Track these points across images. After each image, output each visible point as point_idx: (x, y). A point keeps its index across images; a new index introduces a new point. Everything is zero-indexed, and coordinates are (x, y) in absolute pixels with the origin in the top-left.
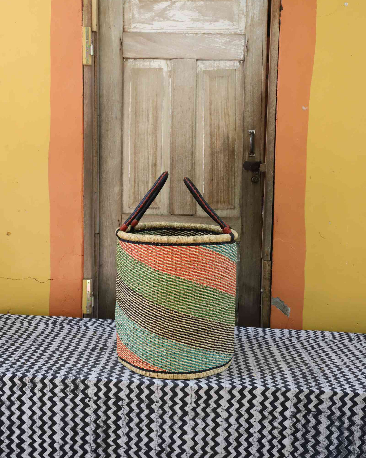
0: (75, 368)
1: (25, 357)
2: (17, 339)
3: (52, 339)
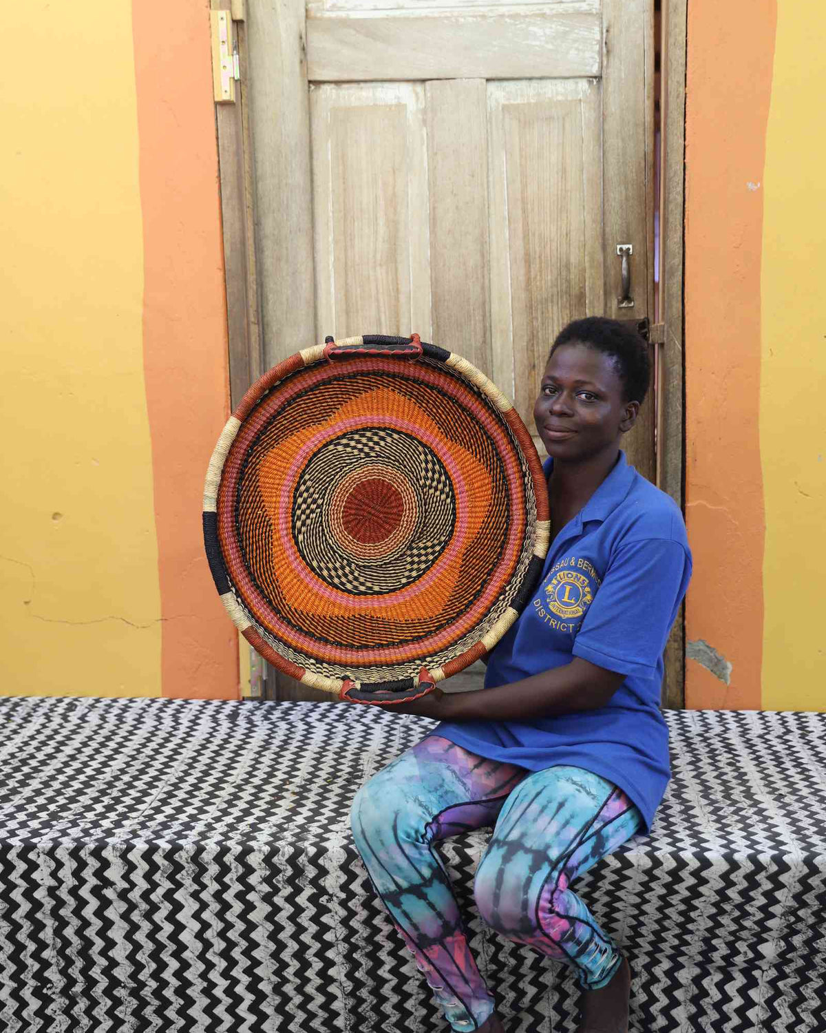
0: (291, 825)
1: (175, 802)
2: (152, 758)
3: (232, 755)
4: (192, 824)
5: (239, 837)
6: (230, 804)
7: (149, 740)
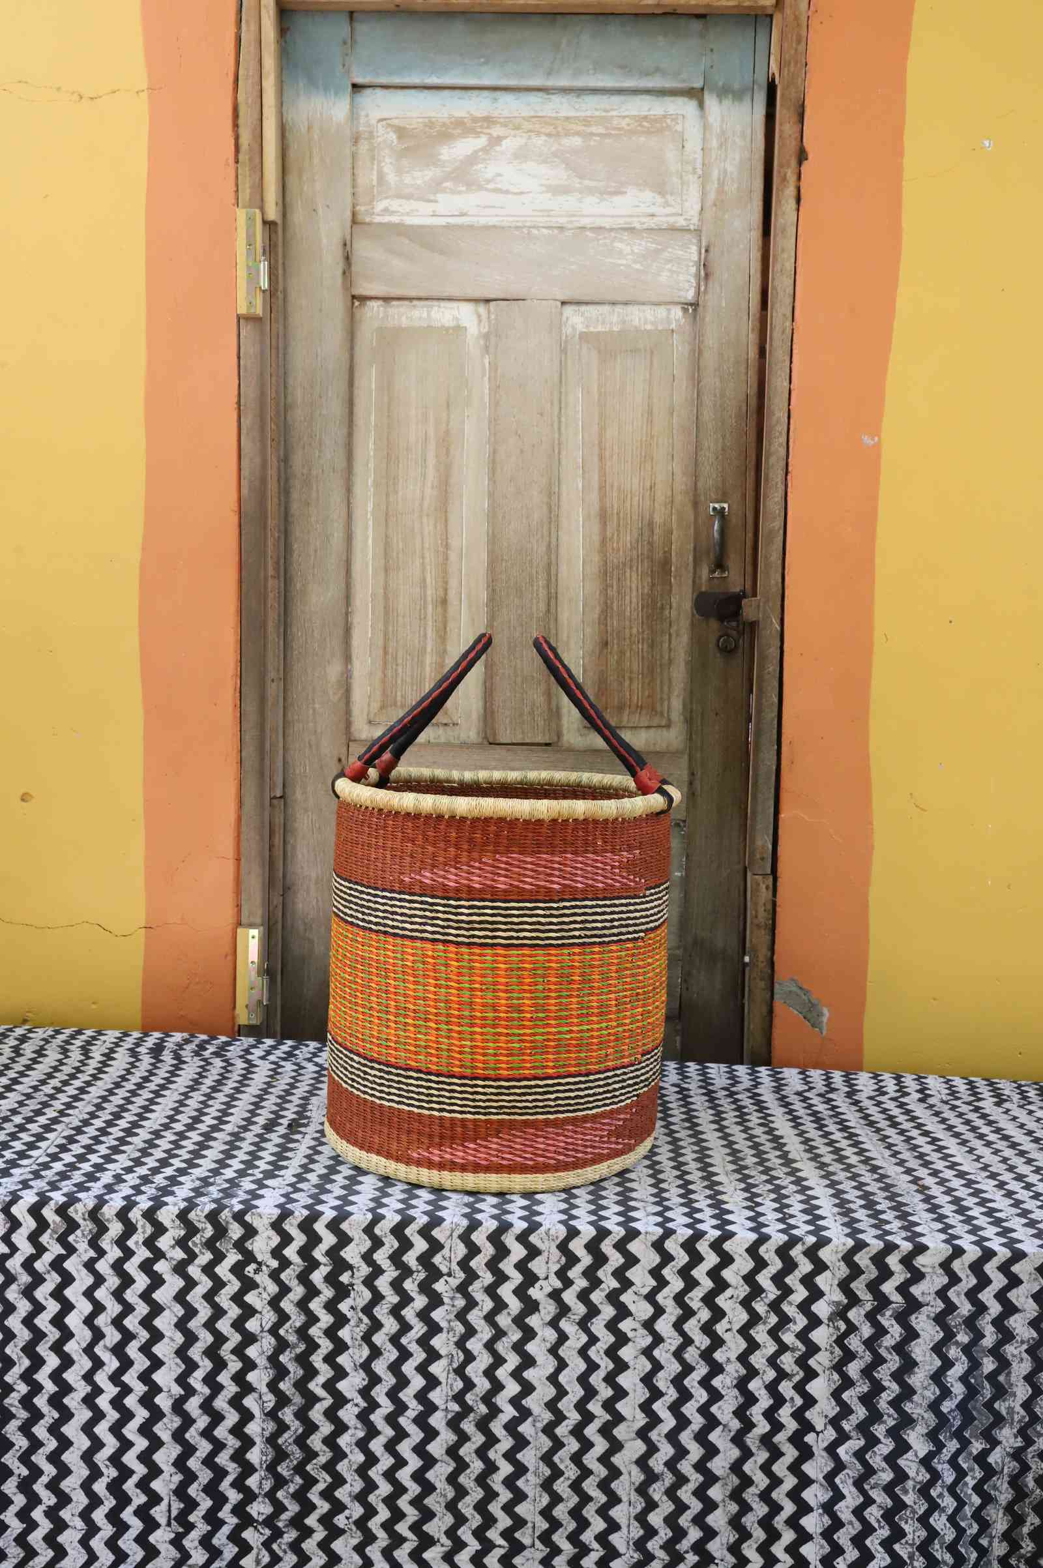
0: (218, 1179)
1: (77, 1149)
2: (52, 1097)
3: (152, 1095)
4: (98, 1175)
5: (154, 1191)
6: (145, 1152)
7: (50, 1076)
